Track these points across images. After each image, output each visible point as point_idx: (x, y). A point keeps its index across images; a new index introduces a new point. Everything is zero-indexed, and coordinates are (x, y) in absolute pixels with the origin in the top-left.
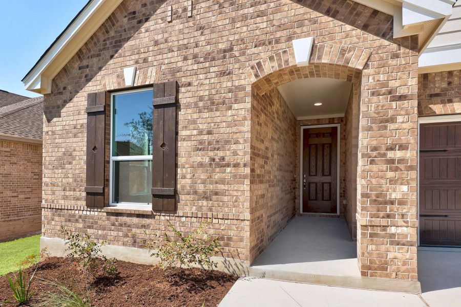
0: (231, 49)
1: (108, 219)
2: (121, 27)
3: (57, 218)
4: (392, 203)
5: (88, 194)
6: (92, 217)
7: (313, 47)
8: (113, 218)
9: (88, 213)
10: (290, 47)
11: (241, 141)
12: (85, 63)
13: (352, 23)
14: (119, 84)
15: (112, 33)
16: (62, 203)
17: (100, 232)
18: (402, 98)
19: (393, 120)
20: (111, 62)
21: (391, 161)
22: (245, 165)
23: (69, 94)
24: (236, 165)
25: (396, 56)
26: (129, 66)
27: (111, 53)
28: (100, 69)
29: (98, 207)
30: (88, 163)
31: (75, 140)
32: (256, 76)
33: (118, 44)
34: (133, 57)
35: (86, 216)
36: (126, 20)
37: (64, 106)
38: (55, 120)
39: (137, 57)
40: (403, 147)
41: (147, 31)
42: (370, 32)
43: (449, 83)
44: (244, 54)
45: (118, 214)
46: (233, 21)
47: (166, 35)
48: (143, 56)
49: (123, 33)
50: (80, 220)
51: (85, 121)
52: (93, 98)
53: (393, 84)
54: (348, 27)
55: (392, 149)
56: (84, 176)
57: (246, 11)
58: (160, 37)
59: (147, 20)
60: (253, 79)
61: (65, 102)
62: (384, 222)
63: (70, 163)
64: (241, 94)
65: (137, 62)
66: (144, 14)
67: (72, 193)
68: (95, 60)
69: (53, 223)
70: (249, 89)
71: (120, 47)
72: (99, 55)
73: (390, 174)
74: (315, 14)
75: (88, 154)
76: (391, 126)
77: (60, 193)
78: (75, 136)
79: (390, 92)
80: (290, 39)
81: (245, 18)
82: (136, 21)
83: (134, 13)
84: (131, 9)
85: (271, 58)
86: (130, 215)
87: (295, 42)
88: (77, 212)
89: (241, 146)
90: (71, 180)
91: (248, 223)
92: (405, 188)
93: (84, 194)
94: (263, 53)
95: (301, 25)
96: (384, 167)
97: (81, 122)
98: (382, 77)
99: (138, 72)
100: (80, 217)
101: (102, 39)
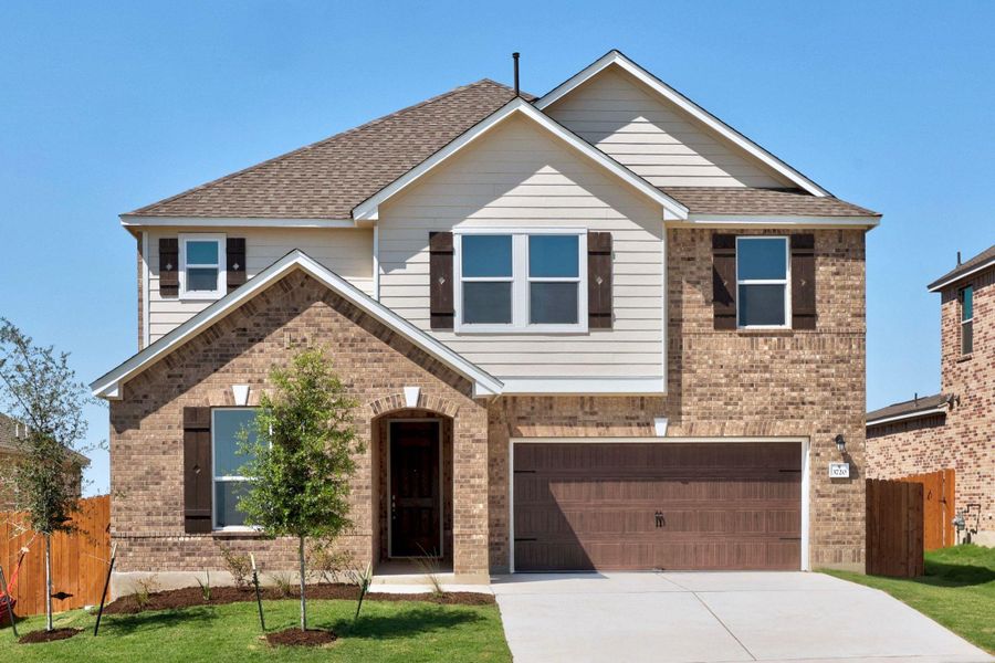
0: (352, 386)
1: (216, 544)
2: (228, 341)
3: (137, 548)
4: (474, 516)
5: (187, 517)
6: (194, 544)
7: (420, 396)
8: (223, 542)
9: (187, 539)
10: (402, 392)
11: (363, 466)
12: (177, 371)
13: (447, 382)
14: (227, 401)
15: (215, 345)
16: (145, 530)
17: (205, 559)
18: (479, 441)
19: (474, 456)
20: (216, 375)
21: (472, 486)
22: (367, 488)
23: (153, 405)
24: (359, 487)
25: (474, 411)
26: (240, 384)
27: (215, 367)
28: (200, 381)
29: (201, 532)
30: (186, 483)
31: (164, 457)
32: (375, 412)
33: (224, 358)
34: (245, 375)
35: (183, 543)
36: (234, 335)
37: (144, 417)
38: (130, 432)
39: (250, 376)
40: (480, 476)
41: (261, 351)
42: (459, 390)
43: (533, 408)
44: (363, 391)
45: (229, 537)
46: (353, 360)
47: (284, 361)
48: (256, 376)
49: (231, 349)
50: (175, 548)
51: (181, 437)
52: (191, 413)
53: (474, 430)
54: (444, 385)
55: (473, 477)
56: (180, 498)
57: (364, 354)
58: (277, 360)
59: (260, 340)
60: (373, 415)
61: (147, 413)
62: (468, 531)
63: (157, 484)
64: (361, 426)
65: (249, 381)
66: (257, 334)
67: (161, 518)
68: (192, 370)
69: (131, 554)
70: (368, 422)
71: (228, 361)
72: (196, 366)
73: (472, 496)
74: (419, 369)
75: (186, 473)
76: (472, 460)
77: (140, 517)
78: (164, 453)
79: (471, 436)
80: (402, 385)
81: (363, 360)
82: (247, 338)
83: (245, 330)
84: (240, 324)
85: (387, 399)
86: (245, 537)
87: (405, 388)
88: (170, 539)
89: (363, 471)
90: (159, 503)
91: (370, 538)
92: (481, 506)
93: (181, 519)
94: (381, 395)
95: (410, 376)
96: (469, 489)
97: (173, 437)
98: (466, 425)
99: (251, 392)
100: (175, 544)
101: (202, 348)
